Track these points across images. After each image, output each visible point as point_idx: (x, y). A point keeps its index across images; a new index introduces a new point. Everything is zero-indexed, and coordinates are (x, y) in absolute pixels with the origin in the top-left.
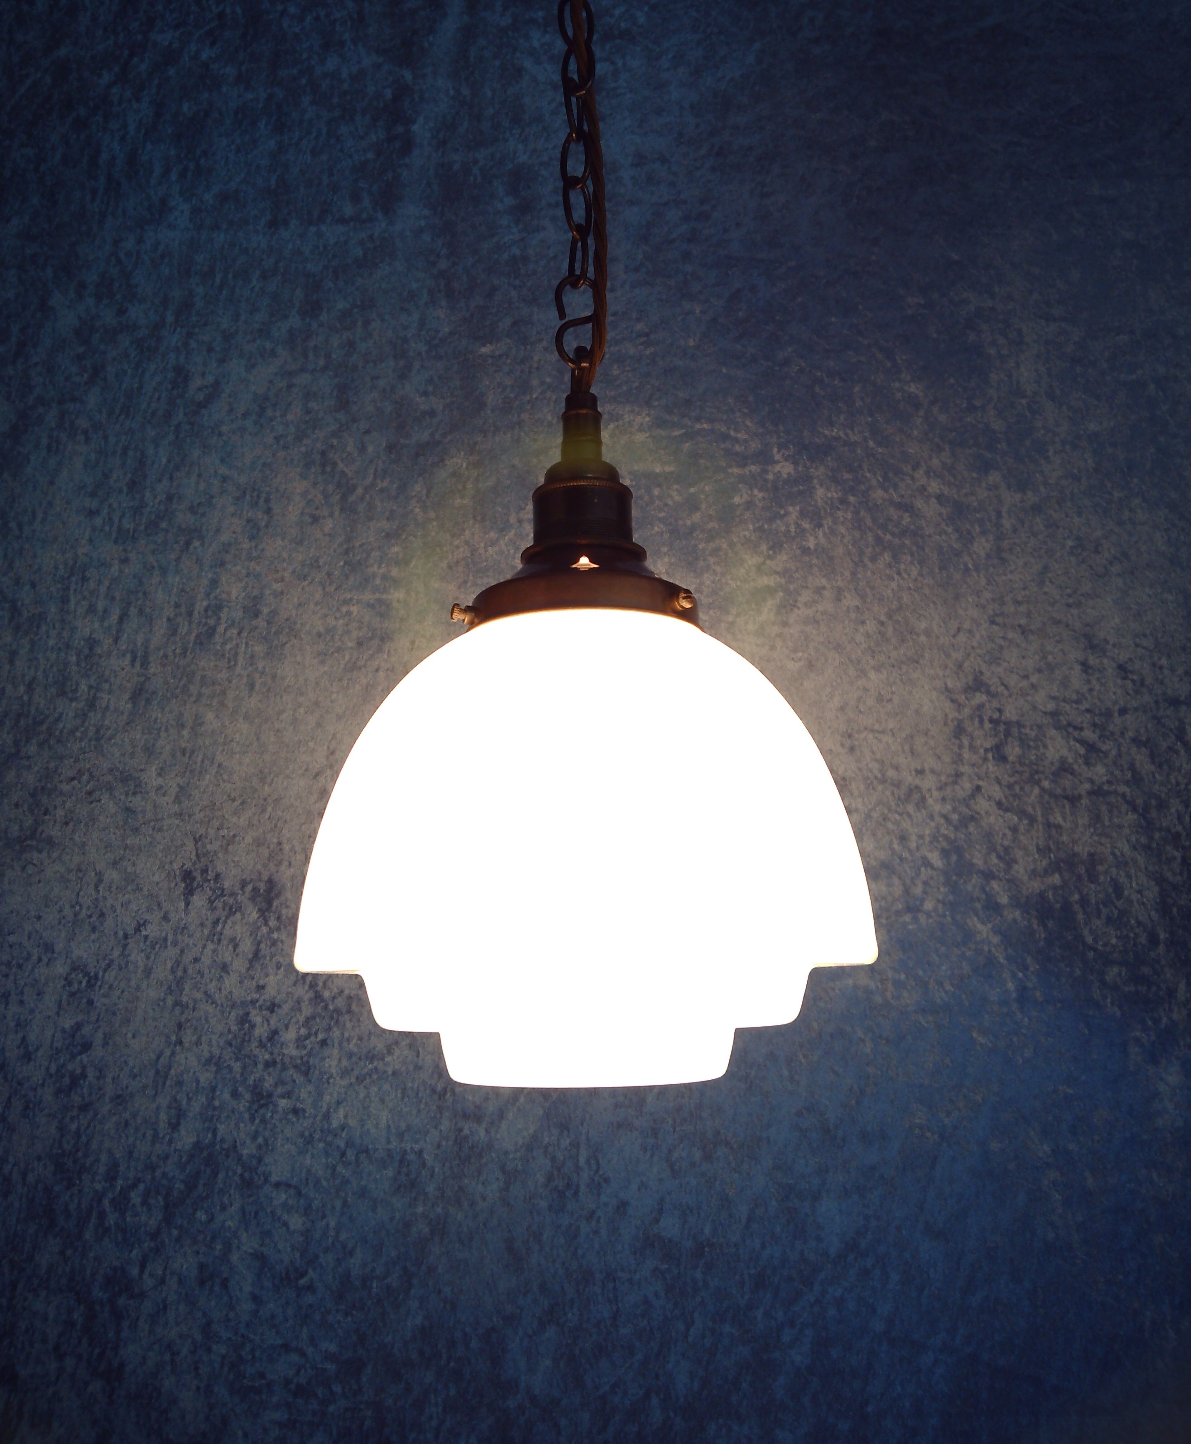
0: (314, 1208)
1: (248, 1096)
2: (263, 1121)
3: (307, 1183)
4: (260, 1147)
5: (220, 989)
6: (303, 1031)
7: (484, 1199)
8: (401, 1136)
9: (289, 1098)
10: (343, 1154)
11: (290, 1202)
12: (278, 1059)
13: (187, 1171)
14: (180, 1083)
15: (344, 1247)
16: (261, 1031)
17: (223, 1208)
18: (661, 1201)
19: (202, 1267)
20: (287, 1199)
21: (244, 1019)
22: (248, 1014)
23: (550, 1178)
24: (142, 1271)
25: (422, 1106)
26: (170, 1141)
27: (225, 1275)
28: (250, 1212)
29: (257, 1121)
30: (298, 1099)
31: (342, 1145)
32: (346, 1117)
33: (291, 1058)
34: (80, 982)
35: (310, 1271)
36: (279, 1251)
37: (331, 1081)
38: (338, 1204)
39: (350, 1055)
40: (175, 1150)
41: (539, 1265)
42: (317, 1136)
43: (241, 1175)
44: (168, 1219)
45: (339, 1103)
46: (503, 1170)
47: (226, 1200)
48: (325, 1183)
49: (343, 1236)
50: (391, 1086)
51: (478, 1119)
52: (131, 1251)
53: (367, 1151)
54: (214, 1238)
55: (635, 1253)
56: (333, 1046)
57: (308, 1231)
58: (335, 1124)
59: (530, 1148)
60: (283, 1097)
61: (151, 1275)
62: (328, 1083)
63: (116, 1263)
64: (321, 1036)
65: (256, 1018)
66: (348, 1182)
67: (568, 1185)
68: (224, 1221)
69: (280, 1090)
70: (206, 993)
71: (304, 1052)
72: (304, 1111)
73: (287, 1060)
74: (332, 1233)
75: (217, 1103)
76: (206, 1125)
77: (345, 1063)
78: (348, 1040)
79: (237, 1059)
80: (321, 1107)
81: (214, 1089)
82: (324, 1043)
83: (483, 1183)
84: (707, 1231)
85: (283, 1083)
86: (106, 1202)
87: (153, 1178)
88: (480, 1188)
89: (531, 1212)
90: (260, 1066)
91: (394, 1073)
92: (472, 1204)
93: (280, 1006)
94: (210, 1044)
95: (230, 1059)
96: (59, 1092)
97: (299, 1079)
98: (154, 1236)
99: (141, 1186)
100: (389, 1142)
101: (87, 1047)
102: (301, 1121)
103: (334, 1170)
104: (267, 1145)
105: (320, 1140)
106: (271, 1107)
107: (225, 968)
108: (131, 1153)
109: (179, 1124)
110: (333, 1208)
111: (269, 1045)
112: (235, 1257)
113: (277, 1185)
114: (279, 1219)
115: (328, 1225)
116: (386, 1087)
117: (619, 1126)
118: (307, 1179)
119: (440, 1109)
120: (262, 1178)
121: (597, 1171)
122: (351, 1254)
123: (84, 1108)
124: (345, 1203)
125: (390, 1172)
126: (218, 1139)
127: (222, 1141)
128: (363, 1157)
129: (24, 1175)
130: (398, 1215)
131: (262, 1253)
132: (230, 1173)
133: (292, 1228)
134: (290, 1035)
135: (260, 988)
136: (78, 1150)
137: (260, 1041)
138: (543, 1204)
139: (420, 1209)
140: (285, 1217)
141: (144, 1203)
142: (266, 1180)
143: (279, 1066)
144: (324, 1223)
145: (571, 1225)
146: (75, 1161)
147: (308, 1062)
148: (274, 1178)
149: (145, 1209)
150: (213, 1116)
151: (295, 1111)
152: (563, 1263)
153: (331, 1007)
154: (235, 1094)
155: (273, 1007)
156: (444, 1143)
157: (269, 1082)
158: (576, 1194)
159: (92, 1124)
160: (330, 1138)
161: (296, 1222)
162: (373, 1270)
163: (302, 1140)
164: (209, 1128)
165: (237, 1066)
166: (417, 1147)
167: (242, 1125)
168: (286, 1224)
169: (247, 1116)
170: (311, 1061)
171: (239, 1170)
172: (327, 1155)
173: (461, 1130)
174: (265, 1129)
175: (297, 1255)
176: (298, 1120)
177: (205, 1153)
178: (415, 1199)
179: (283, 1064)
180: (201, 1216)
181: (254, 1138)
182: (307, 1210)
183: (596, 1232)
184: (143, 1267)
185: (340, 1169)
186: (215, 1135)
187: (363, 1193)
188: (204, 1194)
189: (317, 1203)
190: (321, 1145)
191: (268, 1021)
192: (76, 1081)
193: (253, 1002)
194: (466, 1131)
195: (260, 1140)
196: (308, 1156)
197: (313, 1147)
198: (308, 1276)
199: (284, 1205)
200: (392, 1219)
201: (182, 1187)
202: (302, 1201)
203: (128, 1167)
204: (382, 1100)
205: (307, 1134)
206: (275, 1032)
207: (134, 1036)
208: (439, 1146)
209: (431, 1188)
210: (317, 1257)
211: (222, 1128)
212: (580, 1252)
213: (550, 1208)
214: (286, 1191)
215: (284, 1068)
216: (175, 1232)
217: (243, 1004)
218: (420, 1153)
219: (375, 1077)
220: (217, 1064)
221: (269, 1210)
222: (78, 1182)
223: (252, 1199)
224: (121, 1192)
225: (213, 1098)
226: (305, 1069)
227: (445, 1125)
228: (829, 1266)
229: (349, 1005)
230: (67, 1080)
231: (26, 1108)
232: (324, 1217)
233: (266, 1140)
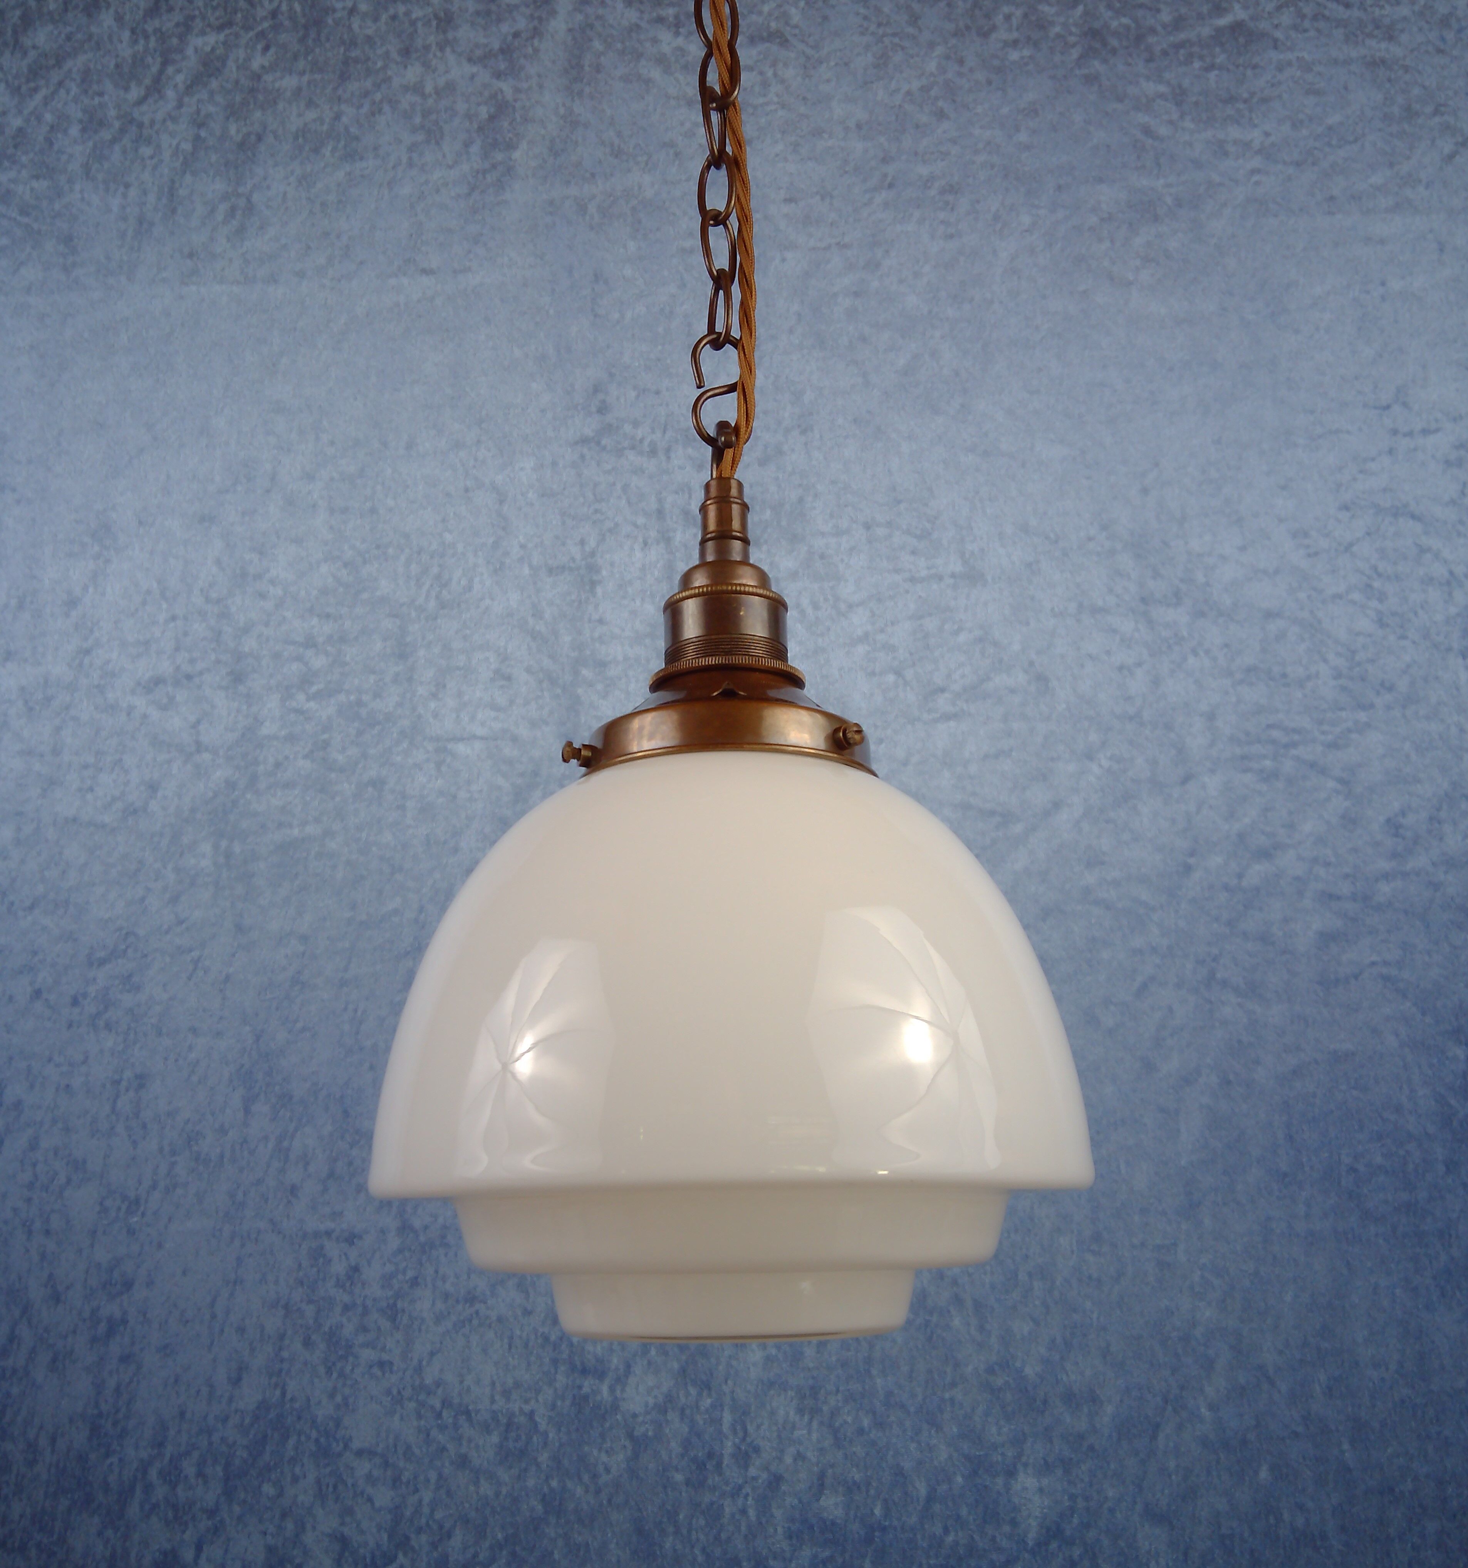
0: (404, 1479)
1: (322, 1346)
2: (342, 1374)
3: (396, 1451)
4: (338, 1407)
5: (288, 1216)
6: (389, 1268)
7: (608, 1470)
8: (506, 1394)
9: (374, 1348)
10: (439, 1415)
11: (376, 1473)
12: (359, 1302)
13: (251, 1436)
14: (241, 1330)
15: (441, 1527)
16: (339, 1268)
17: (295, 1480)
18: (822, 1476)
19: (270, 1550)
20: (370, 1472)
21: (318, 1254)
22: (322, 1247)
23: (687, 1444)
24: (197, 1557)
25: (533, 1358)
26: (231, 1400)
27: (297, 1561)
28: (328, 1485)
29: (335, 1375)
30: (383, 1349)
31: (438, 1406)
32: (442, 1371)
33: (374, 1300)
34: (119, 1209)
35: (400, 1556)
36: (362, 1532)
37: (424, 1327)
38: (433, 1476)
39: (446, 1296)
40: (236, 1411)
41: (675, 1551)
42: (408, 1392)
43: (317, 1441)
44: (229, 1493)
45: (432, 1354)
46: (630, 1436)
47: (297, 1470)
48: (417, 1451)
49: (438, 1515)
50: (496, 1333)
51: (601, 1375)
52: (184, 1532)
53: (468, 1413)
54: (284, 1516)
55: (790, 1537)
56: (426, 1286)
57: (397, 1507)
58: (428, 1381)
59: (662, 1409)
60: (366, 1345)
61: (209, 1560)
62: (420, 1330)
63: (168, 1546)
64: (410, 1274)
65: (332, 1249)
66: (444, 1449)
67: (710, 1455)
68: (296, 1496)
69: (361, 1339)
70: (271, 1221)
71: (390, 1293)
72: (391, 1363)
73: (369, 1303)
74: (426, 1510)
75: (285, 1354)
76: (274, 1380)
77: (440, 1305)
78: (444, 1279)
79: (310, 1302)
80: (411, 1359)
81: (282, 1337)
82: (415, 1282)
83: (607, 1452)
84: (878, 1511)
85: (365, 1329)
86: (153, 1473)
87: (210, 1444)
88: (604, 1458)
89: (665, 1487)
90: (338, 1309)
91: (500, 1319)
92: (595, 1476)
93: (360, 1237)
94: (276, 1282)
95: (302, 1301)
96: (94, 1340)
97: (385, 1324)
98: (212, 1513)
99: (196, 1454)
100: (493, 1401)
101: (128, 1285)
102: (387, 1375)
103: (428, 1435)
104: (346, 1405)
105: (410, 1399)
106: (351, 1359)
107: (293, 1190)
108: (182, 1414)
109: (239, 1379)
110: (428, 1480)
111: (348, 1284)
112: (309, 1538)
113: (360, 1453)
114: (362, 1493)
115: (420, 1501)
116: (491, 1335)
117: (771, 1384)
118: (395, 1446)
119: (555, 1362)
120: (341, 1445)
121: (744, 1439)
122: (449, 1535)
123: (125, 1359)
124: (440, 1476)
125: (495, 1438)
126: (288, 1396)
127: (293, 1400)
128: (462, 1419)
129: (53, 1440)
130: (504, 1491)
131: (343, 1535)
132: (303, 1438)
133: (377, 1504)
134: (373, 1272)
135: (336, 1215)
136: (118, 1411)
137: (338, 1280)
138: (679, 1477)
139: (531, 1483)
140: (370, 1490)
141: (200, 1474)
142: (346, 1446)
143: (360, 1309)
144: (417, 1496)
145: (712, 1503)
146: (115, 1424)
147: (395, 1304)
148: (356, 1445)
149: (200, 1481)
150: (280, 1371)
151: (381, 1364)
152: (703, 1550)
153: (422, 1239)
154: (307, 1343)
155: (351, 1238)
156: (559, 1403)
157: (348, 1330)
158: (719, 1465)
159: (135, 1379)
160: (422, 1397)
161: (384, 1497)
162: (475, 1555)
163: (389, 1399)
164: (276, 1385)
165: (309, 1310)
166: (527, 1408)
167: (316, 1380)
168: (370, 1500)
169: (322, 1370)
170: (399, 1305)
171: (314, 1434)
172: (419, 1417)
173: (580, 1387)
174: (344, 1385)
175: (385, 1537)
176: (384, 1374)
177: (272, 1415)
178: (526, 1470)
179: (365, 1307)
180: (268, 1489)
181: (332, 1396)
182: (396, 1481)
183: (744, 1512)
184: (199, 1548)
185: (434, 1433)
186: (284, 1394)
187: (463, 1462)
188: (272, 1463)
189: (406, 1476)
190: (412, 1405)
191: (345, 1254)
192: (114, 1327)
193: (328, 1234)
194: (586, 1390)
195: (339, 1399)
196: (397, 1417)
197: (402, 1408)
198: (398, 1561)
199: (369, 1477)
200: (497, 1494)
201: (245, 1455)
202: (389, 1473)
203: (179, 1432)
204: (485, 1351)
205: (395, 1392)
206: (356, 1269)
207: (184, 1273)
208: (554, 1407)
209: (544, 1457)
210: (408, 1538)
211: (292, 1387)
212: (723, 1536)
213: (688, 1482)
214: (370, 1460)
215: (366, 1312)
216: (237, 1509)
217: (317, 1235)
218: (531, 1415)
219: (475, 1322)
220: (286, 1307)
221: (350, 1482)
222: (118, 1448)
223: (328, 1470)
224: (171, 1460)
225: (281, 1349)
226: (392, 1313)
227: (561, 1380)
228: (1026, 1555)
229: (443, 1237)
230: (102, 1328)
231: (54, 1360)
232: (416, 1490)
233: (345, 1399)
